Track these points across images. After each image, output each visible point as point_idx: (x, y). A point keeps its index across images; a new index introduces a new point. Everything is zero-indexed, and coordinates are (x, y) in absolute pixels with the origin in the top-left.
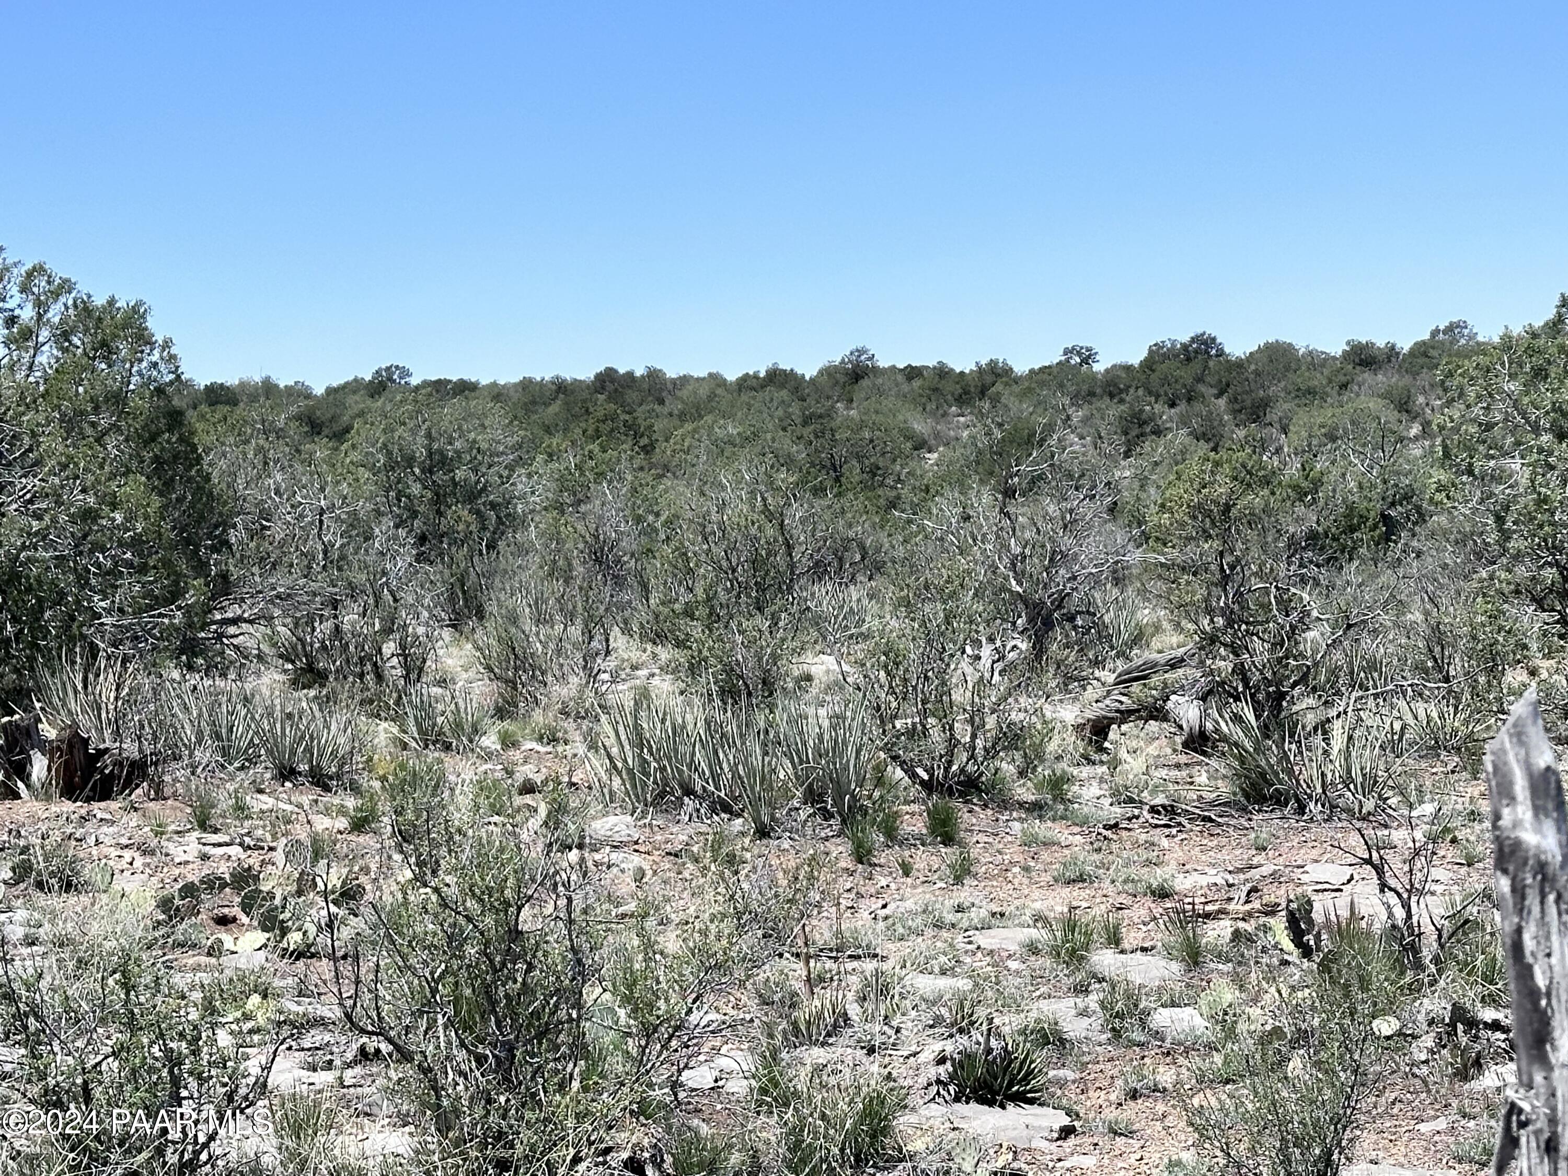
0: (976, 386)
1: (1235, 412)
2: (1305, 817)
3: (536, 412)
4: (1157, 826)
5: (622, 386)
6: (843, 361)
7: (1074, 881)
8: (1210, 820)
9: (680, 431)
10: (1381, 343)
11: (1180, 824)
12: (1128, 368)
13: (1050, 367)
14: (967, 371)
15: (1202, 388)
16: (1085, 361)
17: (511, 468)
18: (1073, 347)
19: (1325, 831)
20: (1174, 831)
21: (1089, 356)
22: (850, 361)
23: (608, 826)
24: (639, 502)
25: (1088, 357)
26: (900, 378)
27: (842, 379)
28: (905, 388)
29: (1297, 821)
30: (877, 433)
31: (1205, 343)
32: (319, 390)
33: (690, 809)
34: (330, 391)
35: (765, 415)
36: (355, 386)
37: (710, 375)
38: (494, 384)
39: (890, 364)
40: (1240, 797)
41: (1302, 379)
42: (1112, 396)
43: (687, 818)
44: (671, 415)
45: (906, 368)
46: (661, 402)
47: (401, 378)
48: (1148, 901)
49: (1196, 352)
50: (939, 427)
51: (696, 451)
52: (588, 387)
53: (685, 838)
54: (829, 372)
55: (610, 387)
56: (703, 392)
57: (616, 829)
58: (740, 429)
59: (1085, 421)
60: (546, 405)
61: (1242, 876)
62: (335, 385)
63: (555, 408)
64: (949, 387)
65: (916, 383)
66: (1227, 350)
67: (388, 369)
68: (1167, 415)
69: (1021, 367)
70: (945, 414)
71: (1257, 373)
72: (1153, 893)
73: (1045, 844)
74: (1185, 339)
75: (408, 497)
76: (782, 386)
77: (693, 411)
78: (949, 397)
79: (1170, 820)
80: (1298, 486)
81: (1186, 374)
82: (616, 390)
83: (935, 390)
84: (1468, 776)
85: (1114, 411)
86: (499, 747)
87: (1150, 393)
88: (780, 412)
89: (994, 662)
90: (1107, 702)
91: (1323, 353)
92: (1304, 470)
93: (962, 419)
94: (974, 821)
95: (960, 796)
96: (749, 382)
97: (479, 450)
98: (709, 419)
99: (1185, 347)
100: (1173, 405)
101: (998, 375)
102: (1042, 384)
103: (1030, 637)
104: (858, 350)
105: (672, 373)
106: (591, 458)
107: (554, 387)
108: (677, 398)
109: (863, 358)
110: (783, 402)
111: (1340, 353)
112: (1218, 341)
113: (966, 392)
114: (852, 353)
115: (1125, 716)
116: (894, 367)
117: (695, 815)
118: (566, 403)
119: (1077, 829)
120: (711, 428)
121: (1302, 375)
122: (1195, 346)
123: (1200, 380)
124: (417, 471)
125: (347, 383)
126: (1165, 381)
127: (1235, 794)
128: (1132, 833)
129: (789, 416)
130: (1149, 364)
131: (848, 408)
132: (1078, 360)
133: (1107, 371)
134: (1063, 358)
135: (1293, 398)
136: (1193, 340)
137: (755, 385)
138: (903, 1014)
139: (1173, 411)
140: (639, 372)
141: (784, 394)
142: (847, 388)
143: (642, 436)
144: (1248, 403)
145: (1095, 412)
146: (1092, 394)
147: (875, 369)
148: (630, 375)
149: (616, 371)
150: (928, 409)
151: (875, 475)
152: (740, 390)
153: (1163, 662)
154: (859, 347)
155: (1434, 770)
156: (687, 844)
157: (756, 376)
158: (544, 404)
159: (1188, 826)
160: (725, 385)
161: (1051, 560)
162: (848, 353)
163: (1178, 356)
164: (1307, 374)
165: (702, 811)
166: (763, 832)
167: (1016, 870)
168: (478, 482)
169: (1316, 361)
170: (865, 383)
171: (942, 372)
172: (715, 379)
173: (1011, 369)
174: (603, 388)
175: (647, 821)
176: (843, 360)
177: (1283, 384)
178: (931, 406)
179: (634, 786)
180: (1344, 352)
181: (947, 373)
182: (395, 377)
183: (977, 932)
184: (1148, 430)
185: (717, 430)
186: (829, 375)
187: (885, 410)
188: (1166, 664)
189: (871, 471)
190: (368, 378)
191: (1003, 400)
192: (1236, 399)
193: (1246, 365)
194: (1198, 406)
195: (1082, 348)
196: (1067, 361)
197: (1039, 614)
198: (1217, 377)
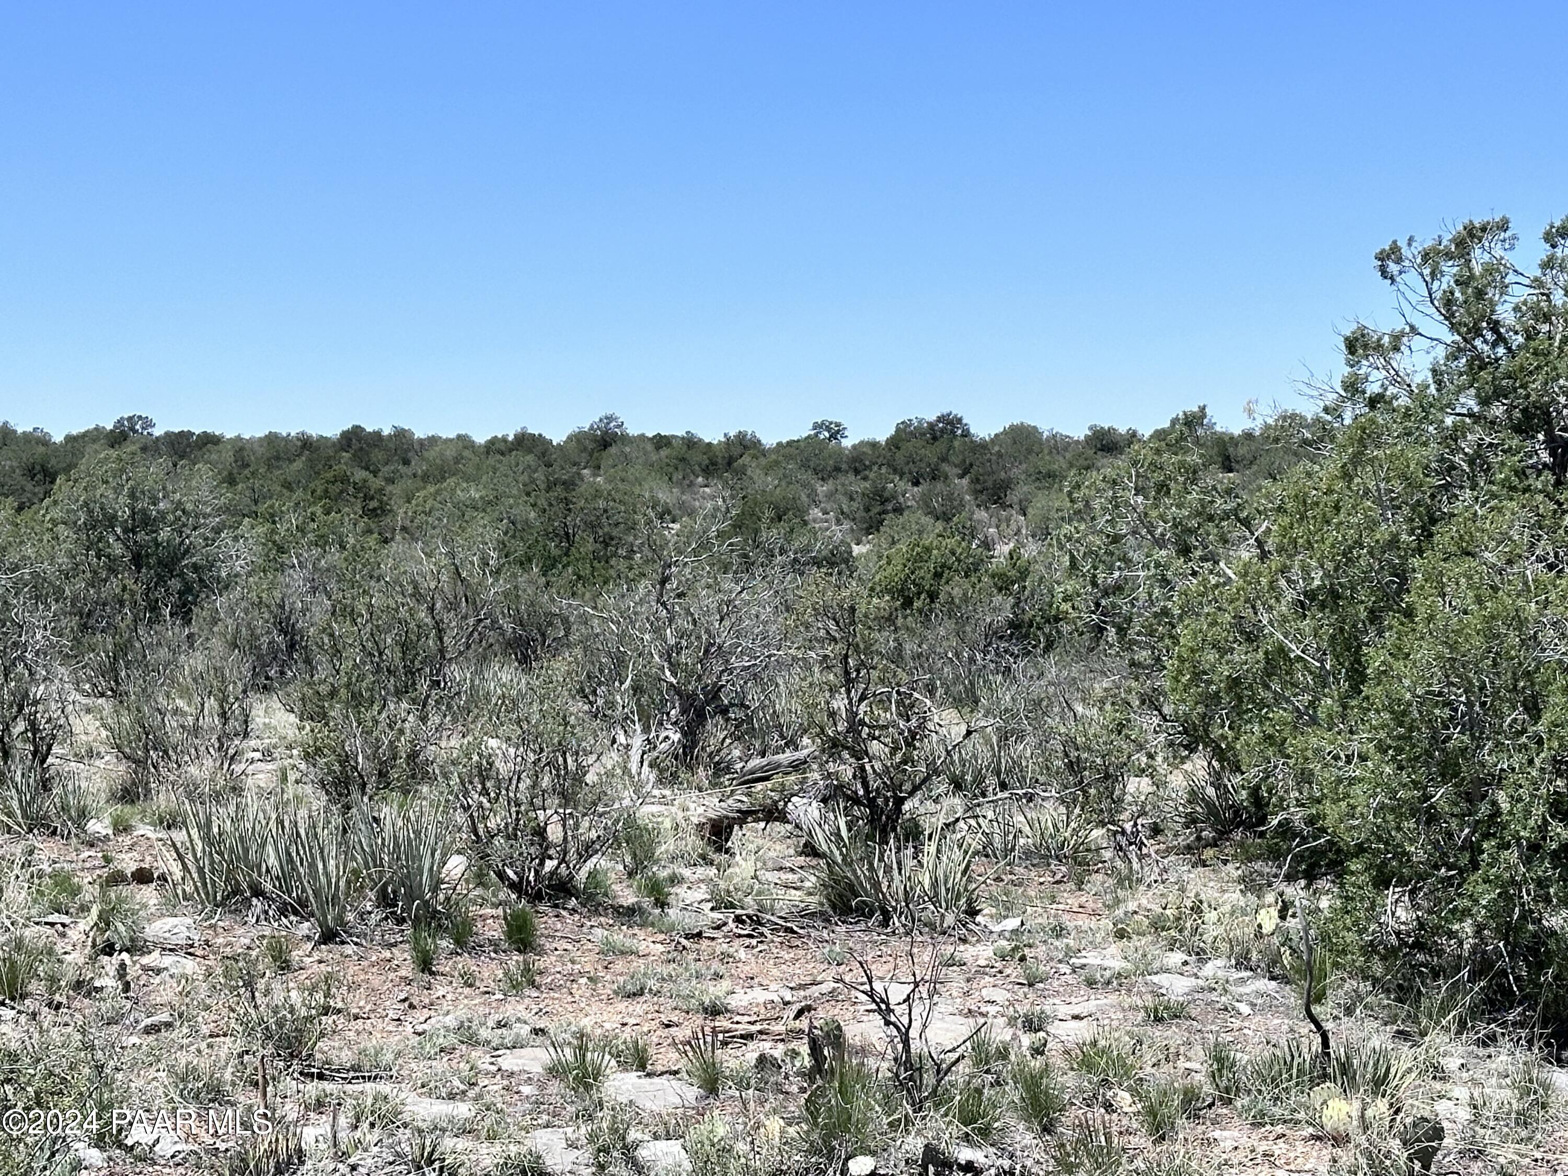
0: (724, 457)
1: (976, 493)
2: (889, 930)
3: (279, 468)
4: (740, 936)
5: (368, 445)
6: (592, 428)
7: (634, 994)
8: (792, 931)
9: (421, 494)
10: (1122, 430)
11: (762, 934)
12: (874, 445)
13: (798, 441)
14: (715, 442)
15: (945, 467)
16: (833, 436)
17: (217, 531)
18: (823, 423)
19: (899, 945)
20: (754, 942)
21: (838, 431)
22: (598, 428)
23: (167, 928)
24: (359, 566)
25: (836, 432)
26: (649, 447)
27: (590, 446)
28: (654, 457)
29: (879, 935)
30: (611, 504)
31: (950, 423)
32: (58, 438)
33: (258, 910)
34: (70, 439)
35: (510, 480)
36: (94, 436)
37: (459, 437)
38: (239, 438)
39: (640, 433)
40: (827, 908)
41: (1045, 463)
42: (857, 472)
43: (254, 921)
44: (415, 475)
45: (655, 437)
46: (406, 462)
47: (143, 428)
48: (698, 1019)
49: (942, 431)
50: (684, 497)
51: (438, 514)
52: (334, 444)
53: (247, 941)
54: (578, 438)
55: (355, 445)
56: (450, 453)
57: (175, 931)
58: (483, 493)
59: (830, 496)
60: (291, 461)
61: (802, 993)
62: (74, 433)
63: (298, 464)
64: (696, 457)
65: (664, 452)
66: (972, 431)
67: (130, 419)
68: (911, 494)
69: (769, 440)
70: (691, 485)
71: (1000, 455)
72: (705, 1010)
73: (622, 953)
74: (932, 418)
75: (108, 557)
76: (530, 451)
77: (436, 473)
78: (697, 467)
79: (753, 930)
80: (1005, 574)
81: (931, 454)
82: (361, 449)
83: (683, 460)
84: (1073, 887)
85: (859, 486)
86: (110, 832)
87: (895, 471)
88: (525, 478)
89: (644, 753)
90: (730, 801)
91: (1067, 437)
92: (1012, 558)
93: (707, 490)
94: (559, 926)
95: (549, 901)
96: (497, 446)
97: (184, 511)
98: (451, 481)
99: (931, 426)
100: (916, 483)
101: (746, 447)
102: (789, 458)
103: (682, 729)
104: (607, 418)
105: (420, 433)
106: (313, 520)
107: (299, 443)
108: (423, 460)
109: (612, 425)
110: (529, 466)
111: (1082, 438)
112: (964, 421)
113: (714, 464)
114: (601, 420)
115: (744, 816)
116: (643, 435)
117: (262, 917)
118: (310, 460)
119: (661, 937)
120: (453, 491)
121: (1042, 459)
122: (941, 425)
123: (944, 459)
124: (119, 530)
125: (87, 432)
126: (911, 460)
127: (822, 904)
128: (713, 944)
129: (533, 481)
130: (895, 442)
131: (595, 475)
132: (827, 435)
133: (854, 447)
134: (812, 432)
135: (1034, 481)
136: (939, 419)
137: (503, 448)
138: (366, 1150)
139: (916, 489)
140: (386, 432)
141: (530, 458)
142: (596, 454)
143: (372, 498)
144: (989, 484)
145: (839, 487)
146: (837, 469)
147: (625, 439)
148: (377, 434)
149: (363, 430)
150: (674, 479)
151: (607, 545)
152: (488, 453)
153: (786, 763)
154: (609, 413)
155: (1042, 880)
156: (249, 948)
157: (504, 440)
158: (289, 460)
159: (769, 936)
160: (473, 447)
161: (707, 651)
162: (597, 420)
163: (925, 434)
164: (1047, 458)
165: (271, 913)
166: (328, 937)
167: (583, 981)
168: (182, 542)
169: (1059, 445)
170: (613, 450)
171: (691, 442)
172: (464, 441)
173: (759, 441)
174: (349, 446)
175: (213, 921)
176: (592, 426)
177: (1024, 466)
178: (677, 476)
179: (205, 885)
180: (1086, 436)
181: (695, 443)
182: (138, 427)
183: (508, 1051)
184: (890, 508)
185: (459, 492)
186: (578, 441)
187: (632, 478)
188: (790, 765)
189: (604, 541)
190: (109, 427)
191: (749, 473)
192: (978, 480)
193: (990, 446)
194: (939, 486)
195: (831, 423)
196: (816, 435)
197: (691, 705)
198: (961, 457)
